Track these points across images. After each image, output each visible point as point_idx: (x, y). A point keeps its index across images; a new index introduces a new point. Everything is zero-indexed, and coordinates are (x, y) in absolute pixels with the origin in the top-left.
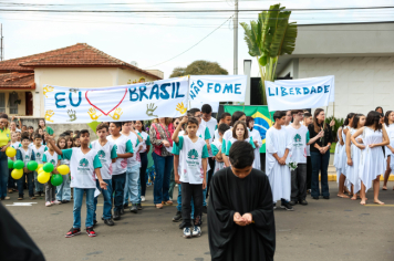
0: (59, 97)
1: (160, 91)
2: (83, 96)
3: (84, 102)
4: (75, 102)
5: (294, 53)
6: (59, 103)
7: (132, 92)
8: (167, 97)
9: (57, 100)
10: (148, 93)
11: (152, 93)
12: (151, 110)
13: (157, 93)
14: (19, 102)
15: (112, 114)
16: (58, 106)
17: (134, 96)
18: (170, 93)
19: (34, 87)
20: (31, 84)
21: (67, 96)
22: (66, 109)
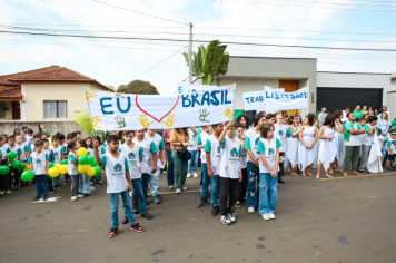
0: (105, 102)
1: (211, 98)
2: (133, 102)
3: (133, 107)
4: (124, 108)
5: (227, 74)
6: (105, 109)
7: (184, 99)
8: (217, 103)
9: (103, 106)
10: (200, 99)
11: (204, 99)
12: (203, 116)
13: (208, 100)
14: (7, 109)
15: (165, 120)
16: (105, 112)
17: (187, 103)
18: (220, 99)
19: (21, 98)
20: (18, 95)
21: (114, 102)
22: (114, 115)
